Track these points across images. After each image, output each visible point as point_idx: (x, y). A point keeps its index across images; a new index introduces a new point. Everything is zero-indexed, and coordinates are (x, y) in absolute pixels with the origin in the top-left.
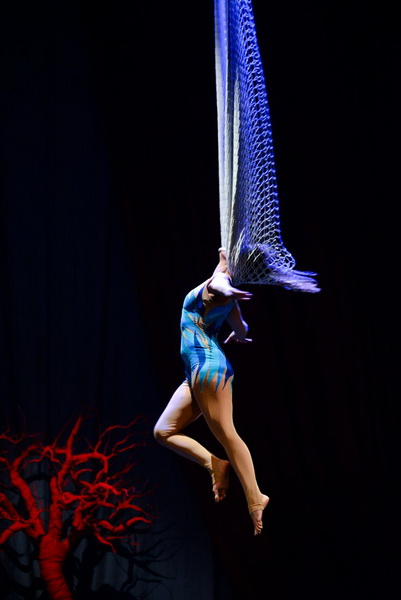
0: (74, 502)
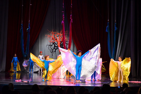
0: (61, 39)
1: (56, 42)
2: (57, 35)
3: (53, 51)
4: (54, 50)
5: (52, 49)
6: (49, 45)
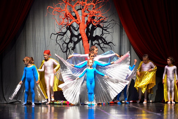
0: (87, 15)
1: (75, 25)
2: (78, 7)
3: (67, 48)
4: (71, 45)
5: (66, 43)
6: (59, 34)
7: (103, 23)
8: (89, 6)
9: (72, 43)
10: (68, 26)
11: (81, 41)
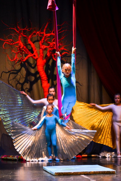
0: (46, 48)
2: (35, 38)
3: (22, 89)
4: (27, 86)
5: (20, 83)
6: (11, 72)
7: (66, 58)
8: (49, 37)
9: (28, 83)
10: (23, 62)
11: (39, 81)
